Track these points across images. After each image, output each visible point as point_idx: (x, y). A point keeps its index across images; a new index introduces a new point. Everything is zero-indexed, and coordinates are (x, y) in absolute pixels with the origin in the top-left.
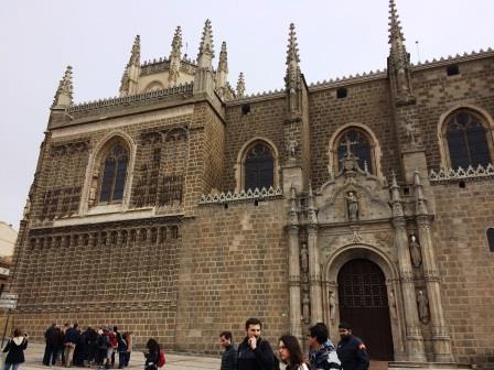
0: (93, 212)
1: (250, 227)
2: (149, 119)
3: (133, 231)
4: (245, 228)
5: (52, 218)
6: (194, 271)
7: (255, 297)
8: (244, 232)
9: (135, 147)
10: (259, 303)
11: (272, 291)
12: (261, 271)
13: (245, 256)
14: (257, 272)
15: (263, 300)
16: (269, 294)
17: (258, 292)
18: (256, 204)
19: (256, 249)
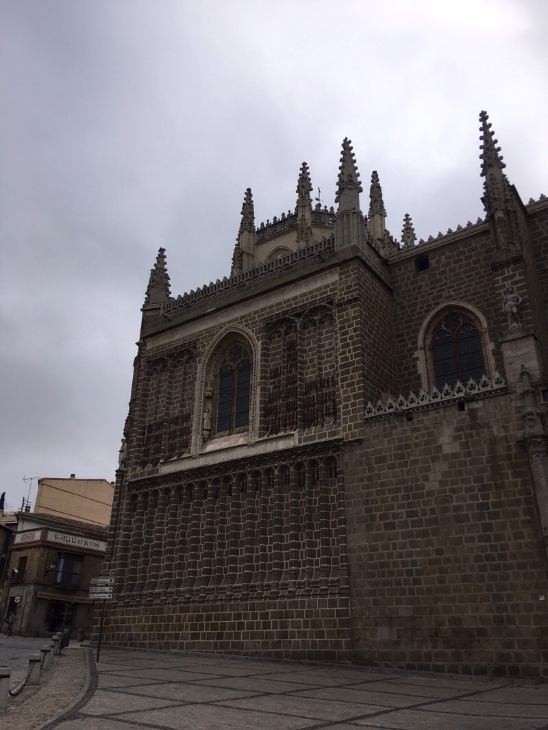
0: (210, 448)
1: (456, 448)
2: (274, 300)
3: (269, 471)
4: (447, 449)
5: (155, 462)
6: (369, 528)
7: (483, 568)
8: (446, 457)
9: (259, 344)
10: (493, 578)
11: (513, 557)
12: (487, 521)
13: (454, 496)
14: (480, 523)
15: (498, 573)
16: (509, 561)
17: (487, 558)
18: (461, 408)
19: (473, 484)
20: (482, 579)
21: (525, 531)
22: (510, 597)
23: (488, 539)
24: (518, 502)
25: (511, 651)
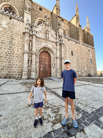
7: (7, 55)
8: (3, 28)
10: (9, 58)
11: (16, 54)
12: (11, 46)
13: (3, 37)
14: (9, 46)
15: (11, 57)
16: (14, 55)
17: (9, 53)
18: (11, 19)
19: (9, 37)
20: (6, 58)
21: (20, 50)
22: (13, 62)
23: (10, 50)
24: (20, 44)
25: (10, 73)
